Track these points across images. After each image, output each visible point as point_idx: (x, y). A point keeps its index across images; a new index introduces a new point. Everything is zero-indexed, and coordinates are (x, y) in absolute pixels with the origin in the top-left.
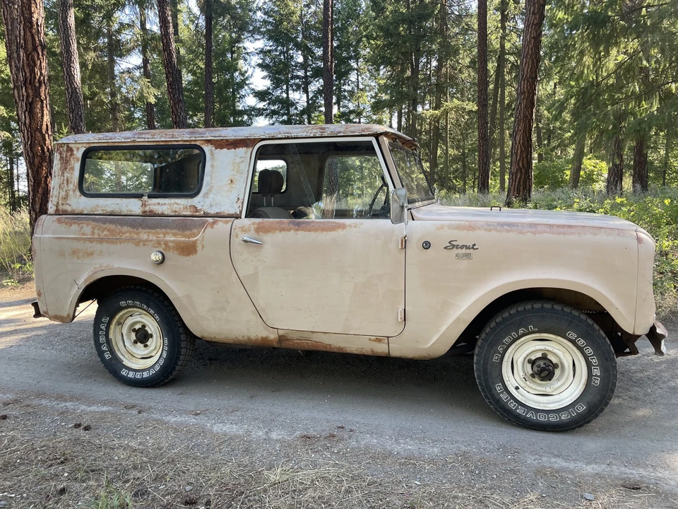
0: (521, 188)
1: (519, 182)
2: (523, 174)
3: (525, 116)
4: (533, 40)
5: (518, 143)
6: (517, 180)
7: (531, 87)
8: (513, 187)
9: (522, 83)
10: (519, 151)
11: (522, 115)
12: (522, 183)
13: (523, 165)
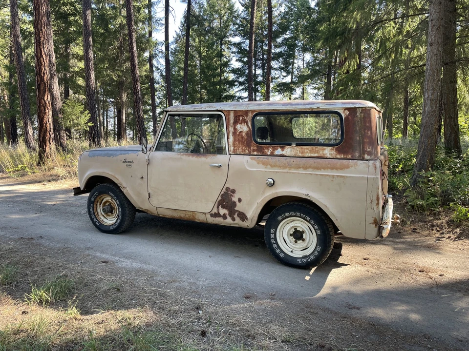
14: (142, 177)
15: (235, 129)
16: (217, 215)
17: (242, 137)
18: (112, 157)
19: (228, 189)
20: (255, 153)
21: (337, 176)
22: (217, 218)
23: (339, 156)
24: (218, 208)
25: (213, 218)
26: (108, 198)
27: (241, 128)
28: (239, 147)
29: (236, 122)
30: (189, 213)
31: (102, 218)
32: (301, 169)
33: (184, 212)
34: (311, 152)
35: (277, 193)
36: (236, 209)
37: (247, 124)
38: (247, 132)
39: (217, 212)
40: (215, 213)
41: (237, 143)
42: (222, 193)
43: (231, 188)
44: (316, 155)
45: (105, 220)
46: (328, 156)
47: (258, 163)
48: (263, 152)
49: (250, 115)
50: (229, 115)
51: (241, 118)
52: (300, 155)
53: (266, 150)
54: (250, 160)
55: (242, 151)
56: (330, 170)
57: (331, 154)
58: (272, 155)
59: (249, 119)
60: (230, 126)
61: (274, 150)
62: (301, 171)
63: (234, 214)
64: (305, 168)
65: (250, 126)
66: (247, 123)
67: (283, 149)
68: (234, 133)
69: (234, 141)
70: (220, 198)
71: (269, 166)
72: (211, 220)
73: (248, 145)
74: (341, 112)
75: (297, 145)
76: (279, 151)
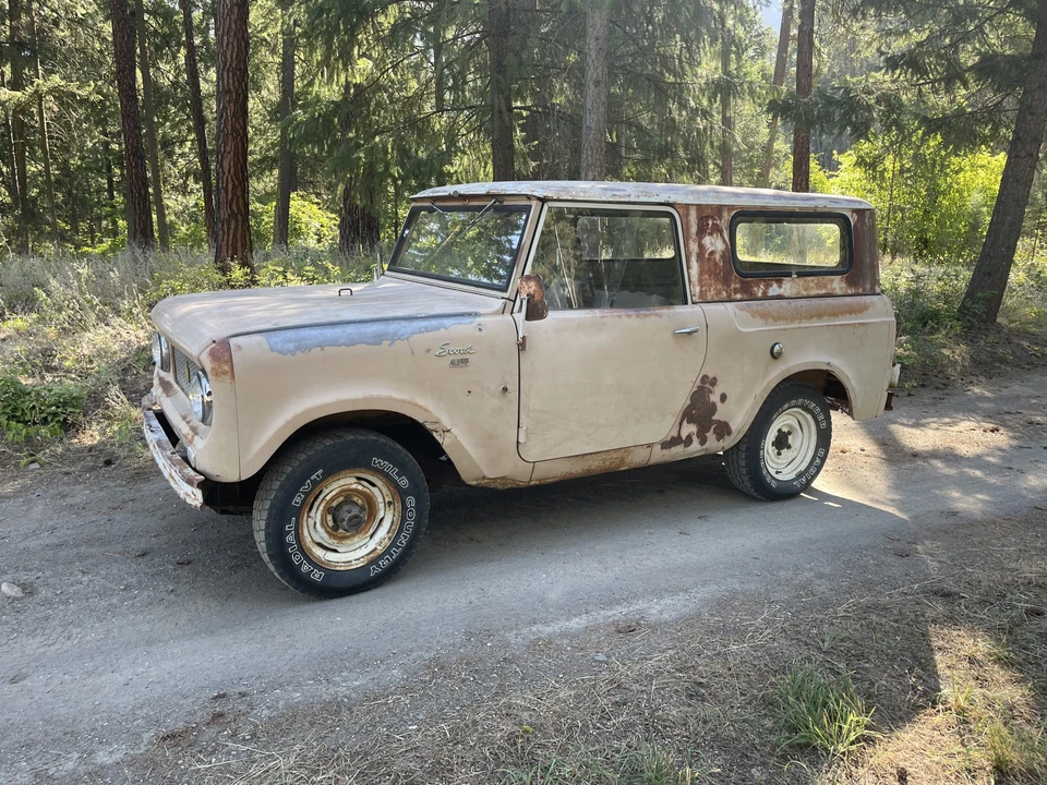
0: (239, 244)
1: (235, 236)
2: (240, 223)
3: (234, 130)
4: (236, 8)
5: (226, 172)
6: (231, 232)
7: (240, 84)
8: (225, 243)
9: (225, 76)
10: (230, 186)
11: (229, 127)
12: (238, 237)
13: (239, 208)
14: (505, 389)
15: (701, 246)
16: (675, 441)
17: (716, 264)
18: (386, 343)
19: (704, 379)
20: (739, 296)
21: (859, 324)
22: (673, 449)
23: (849, 292)
24: (681, 424)
25: (665, 451)
26: (342, 482)
27: (712, 244)
28: (710, 286)
29: (701, 232)
30: (615, 455)
31: (319, 552)
32: (815, 319)
33: (604, 456)
34: (819, 286)
35: (788, 369)
36: (714, 418)
37: (721, 235)
38: (723, 252)
39: (676, 435)
40: (673, 438)
41: (706, 276)
42: (695, 389)
43: (711, 376)
44: (823, 292)
45: (331, 556)
46: (838, 292)
47: (753, 316)
48: (751, 294)
49: (727, 216)
50: (688, 215)
51: (710, 222)
52: (804, 293)
53: (755, 289)
54: (737, 311)
55: (716, 294)
56: (848, 316)
57: (841, 288)
58: (765, 297)
59: (724, 223)
60: (691, 241)
61: (768, 286)
62: (816, 323)
63: (708, 431)
64: (820, 316)
65: (727, 239)
66: (721, 232)
67: (780, 283)
68: (700, 256)
69: (701, 273)
70: (689, 402)
71: (771, 320)
72: (659, 456)
73: (726, 282)
74: (848, 214)
75: (800, 275)
76: (774, 290)
